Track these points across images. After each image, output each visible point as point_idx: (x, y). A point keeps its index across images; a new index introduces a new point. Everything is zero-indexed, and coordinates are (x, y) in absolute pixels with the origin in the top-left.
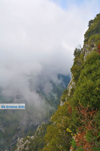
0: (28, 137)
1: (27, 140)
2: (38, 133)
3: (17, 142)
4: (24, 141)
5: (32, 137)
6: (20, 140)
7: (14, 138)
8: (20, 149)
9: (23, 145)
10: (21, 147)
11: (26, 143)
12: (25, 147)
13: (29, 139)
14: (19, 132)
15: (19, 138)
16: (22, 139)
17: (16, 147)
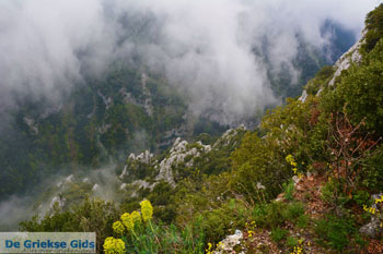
0: (200, 143)
1: (194, 149)
2: (222, 143)
3: (172, 144)
4: (188, 148)
5: (206, 147)
6: (181, 144)
7: (169, 134)
8: (175, 160)
9: (184, 155)
10: (179, 156)
11: (190, 153)
12: (187, 159)
13: (198, 148)
14: (183, 127)
15: (179, 139)
16: (185, 142)
17: (168, 154)
